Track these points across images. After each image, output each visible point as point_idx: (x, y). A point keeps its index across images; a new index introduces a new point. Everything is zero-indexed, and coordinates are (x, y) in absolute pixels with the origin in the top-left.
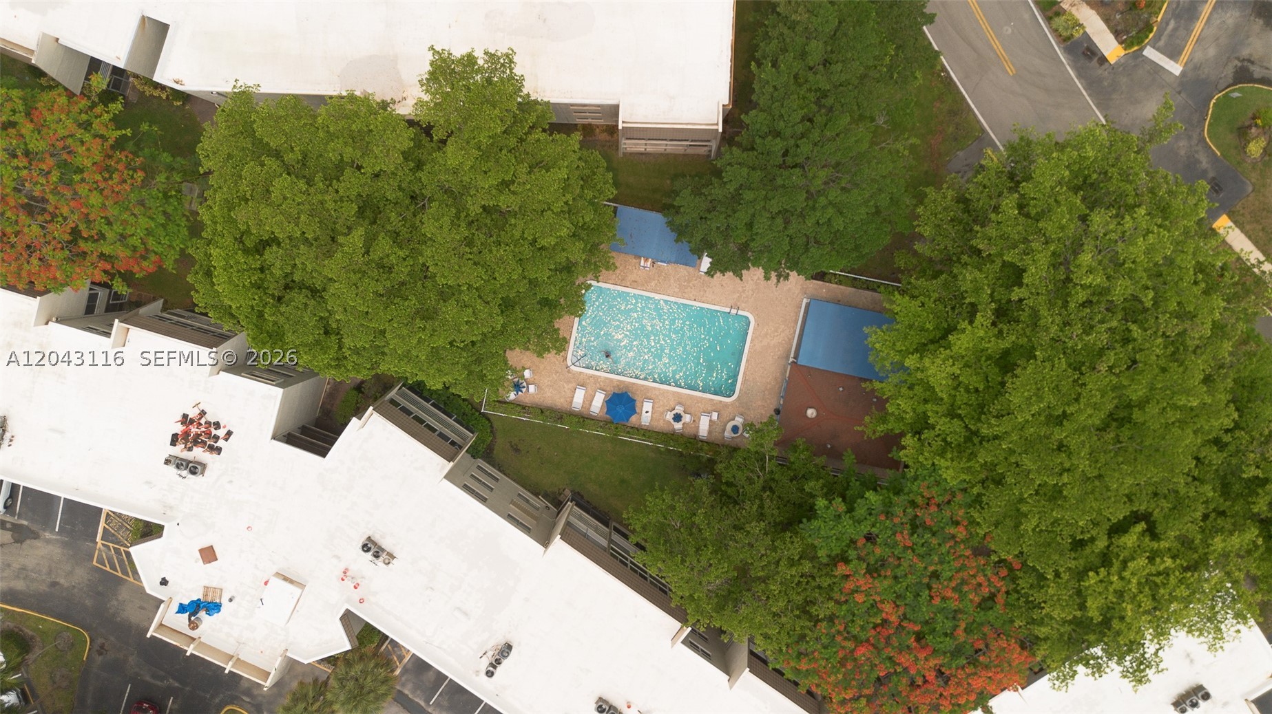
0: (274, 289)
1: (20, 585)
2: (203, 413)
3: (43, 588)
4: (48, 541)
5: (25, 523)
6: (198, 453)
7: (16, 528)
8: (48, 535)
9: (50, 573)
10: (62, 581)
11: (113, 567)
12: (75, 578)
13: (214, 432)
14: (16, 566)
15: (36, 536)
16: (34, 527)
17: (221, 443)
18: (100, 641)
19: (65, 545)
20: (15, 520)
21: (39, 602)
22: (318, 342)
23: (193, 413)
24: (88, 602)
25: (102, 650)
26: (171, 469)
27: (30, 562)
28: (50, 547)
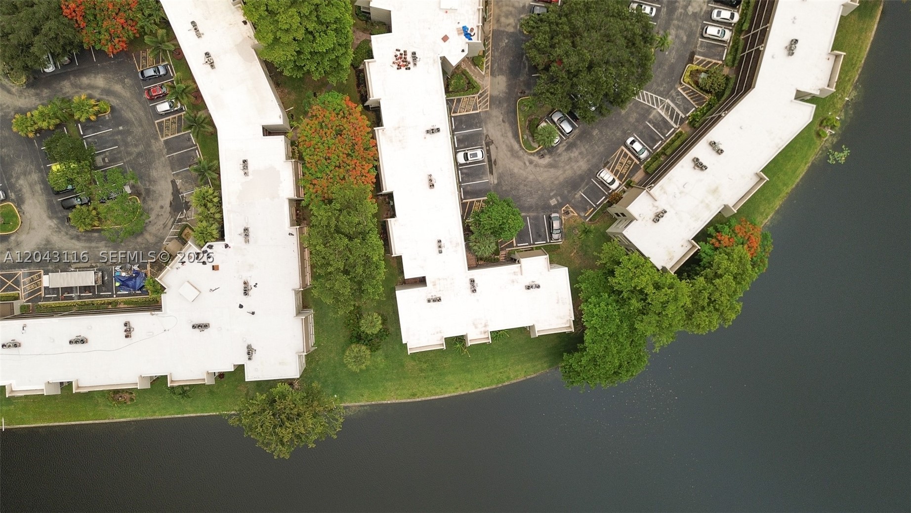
0: (324, 28)
1: (510, 134)
2: (394, 63)
3: (507, 125)
4: (487, 131)
5: (484, 142)
6: (409, 58)
7: (487, 145)
8: (485, 132)
9: (500, 125)
10: (501, 119)
11: (487, 101)
12: (497, 115)
13: (399, 56)
14: (502, 139)
15: (487, 136)
16: (484, 138)
17: (402, 52)
18: (519, 94)
19: (486, 123)
20: (484, 146)
21: (514, 124)
22: (337, 8)
23: (396, 66)
24: (505, 105)
25: (523, 92)
26: (418, 63)
27: (499, 134)
28: (489, 129)
